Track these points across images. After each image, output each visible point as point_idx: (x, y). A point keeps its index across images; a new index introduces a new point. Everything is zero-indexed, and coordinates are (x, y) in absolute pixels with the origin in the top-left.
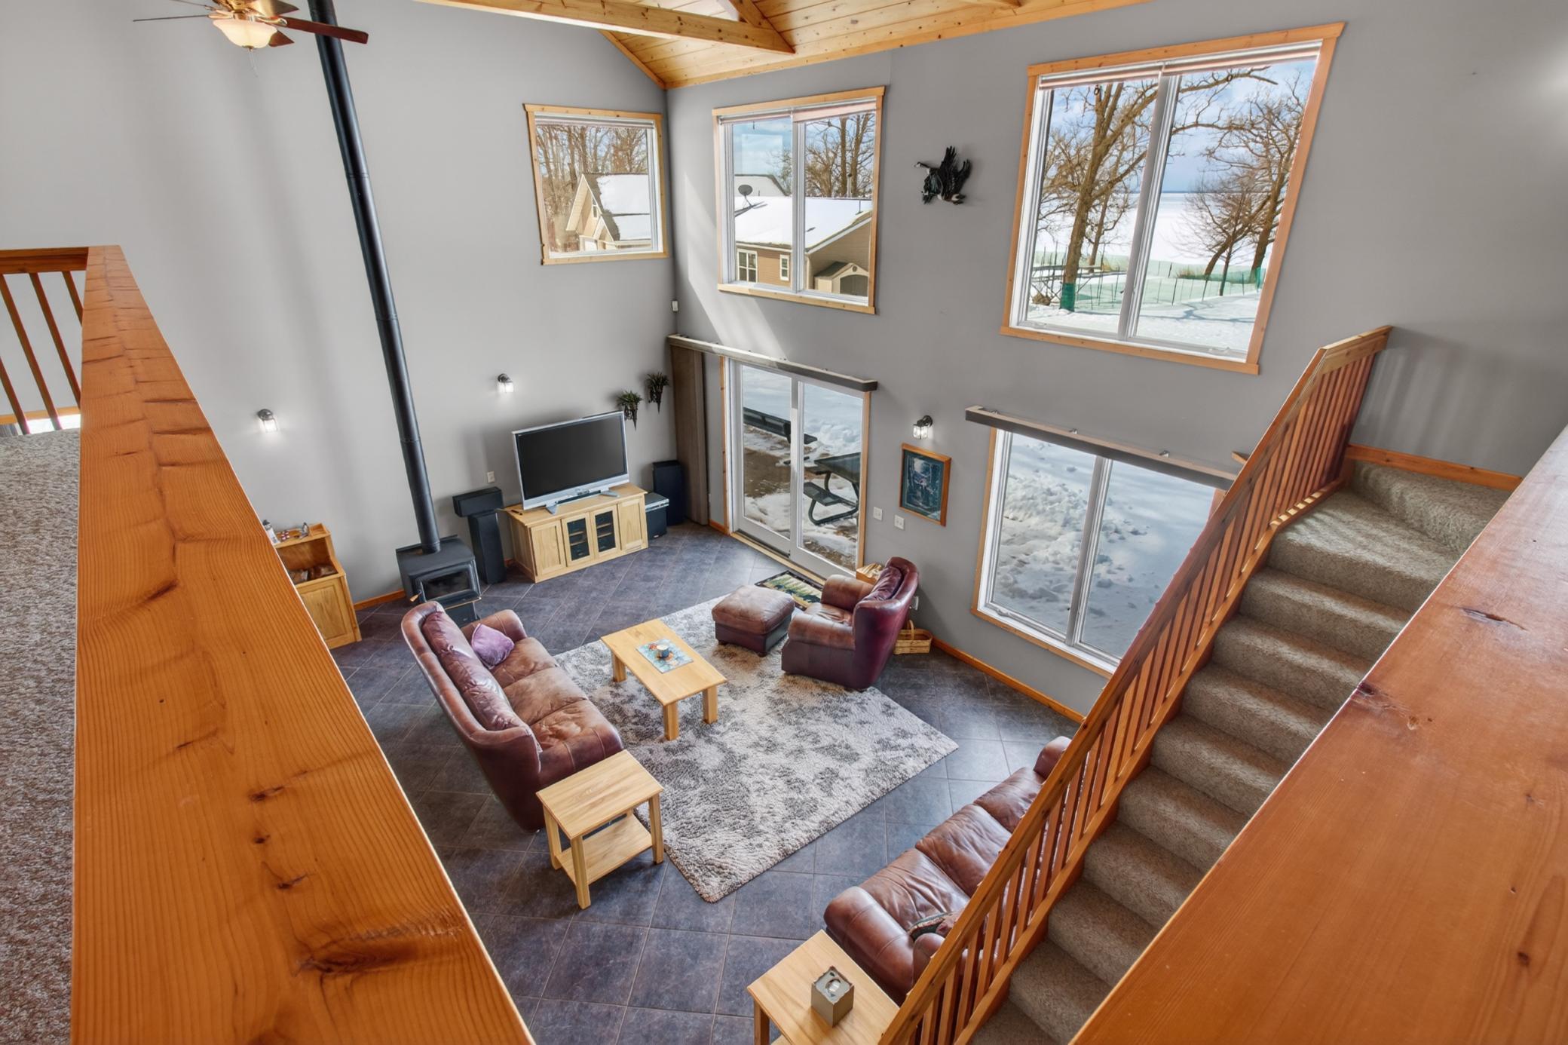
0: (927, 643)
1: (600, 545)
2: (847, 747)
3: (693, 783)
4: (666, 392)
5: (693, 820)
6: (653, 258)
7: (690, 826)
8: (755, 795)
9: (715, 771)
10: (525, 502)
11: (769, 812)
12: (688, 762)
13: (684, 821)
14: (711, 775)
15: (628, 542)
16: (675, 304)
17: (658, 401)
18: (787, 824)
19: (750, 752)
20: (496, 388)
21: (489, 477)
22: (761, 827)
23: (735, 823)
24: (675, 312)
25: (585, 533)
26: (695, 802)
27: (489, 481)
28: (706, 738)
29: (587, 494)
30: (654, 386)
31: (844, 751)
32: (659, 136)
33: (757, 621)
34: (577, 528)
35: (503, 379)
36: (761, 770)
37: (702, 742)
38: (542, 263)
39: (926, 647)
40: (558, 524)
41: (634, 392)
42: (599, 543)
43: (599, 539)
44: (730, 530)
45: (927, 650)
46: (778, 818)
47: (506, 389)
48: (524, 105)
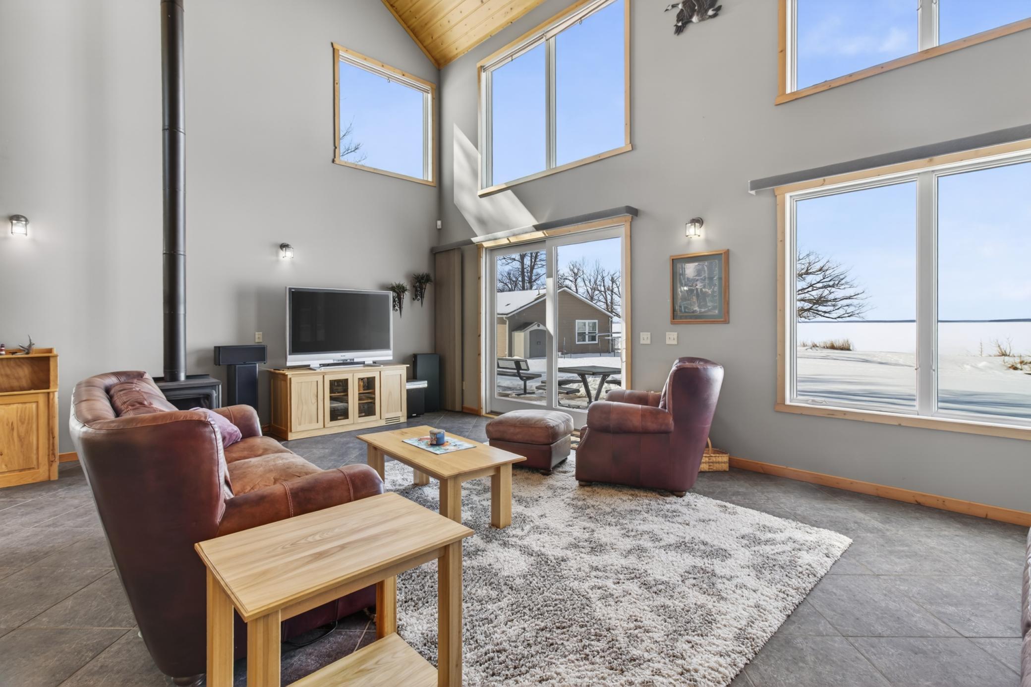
0: (725, 458)
1: (360, 411)
2: (705, 544)
3: (494, 594)
4: (428, 289)
5: (506, 645)
6: (423, 184)
7: (503, 658)
8: (599, 604)
9: (525, 577)
10: (289, 357)
11: (636, 628)
12: (480, 568)
13: (490, 647)
14: (519, 582)
15: (387, 412)
16: (439, 223)
17: (422, 297)
18: (678, 644)
19: (569, 553)
20: (277, 254)
21: (257, 336)
22: (635, 652)
23: (584, 647)
24: (440, 229)
25: (347, 395)
26: (502, 618)
27: (257, 341)
28: (501, 542)
29: (352, 363)
30: (419, 283)
31: (702, 547)
32: (433, 99)
33: (540, 428)
34: (339, 388)
35: (284, 246)
36: (594, 573)
37: (495, 545)
38: (333, 161)
39: (724, 463)
40: (320, 378)
41: (401, 283)
42: (359, 407)
43: (359, 404)
44: (483, 412)
45: (725, 467)
46: (658, 636)
47: (286, 256)
48: (332, 44)
